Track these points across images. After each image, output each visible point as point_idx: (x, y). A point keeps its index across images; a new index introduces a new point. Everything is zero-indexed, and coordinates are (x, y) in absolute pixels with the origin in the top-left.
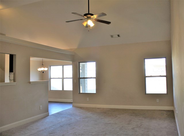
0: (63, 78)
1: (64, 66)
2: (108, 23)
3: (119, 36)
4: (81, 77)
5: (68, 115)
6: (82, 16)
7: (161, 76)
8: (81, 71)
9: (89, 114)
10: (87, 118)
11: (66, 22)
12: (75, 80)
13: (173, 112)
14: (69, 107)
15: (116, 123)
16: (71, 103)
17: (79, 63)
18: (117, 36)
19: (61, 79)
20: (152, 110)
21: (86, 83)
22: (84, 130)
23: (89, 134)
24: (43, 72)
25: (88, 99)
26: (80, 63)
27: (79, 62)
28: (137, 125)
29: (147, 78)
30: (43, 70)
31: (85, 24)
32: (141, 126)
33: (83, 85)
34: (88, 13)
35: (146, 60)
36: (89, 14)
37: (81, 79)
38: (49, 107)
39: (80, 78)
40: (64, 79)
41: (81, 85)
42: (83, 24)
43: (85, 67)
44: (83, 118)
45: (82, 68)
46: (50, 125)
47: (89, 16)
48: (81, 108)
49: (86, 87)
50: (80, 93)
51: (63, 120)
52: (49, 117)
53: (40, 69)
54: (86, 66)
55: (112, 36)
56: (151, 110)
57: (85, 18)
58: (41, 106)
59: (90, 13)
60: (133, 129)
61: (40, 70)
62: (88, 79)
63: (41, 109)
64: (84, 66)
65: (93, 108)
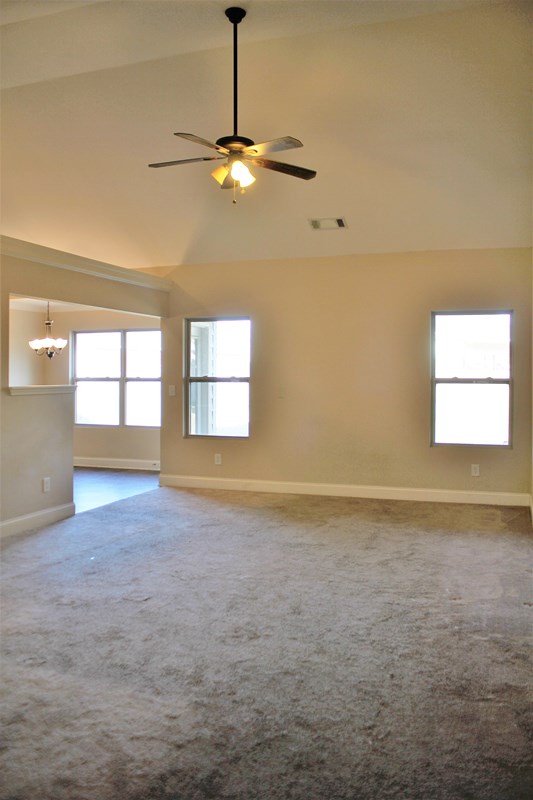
0: (123, 381)
1: (128, 334)
2: (307, 174)
3: (340, 223)
4: (192, 375)
5: (146, 514)
6: (209, 145)
7: (490, 381)
8: (193, 357)
9: (223, 513)
10: (215, 525)
11: (150, 166)
12: (172, 388)
13: (530, 512)
14: (149, 487)
15: (323, 545)
16: (155, 473)
17: (189, 321)
18: (336, 225)
19: (118, 383)
20: (455, 504)
21: (210, 401)
22: (209, 563)
23: (229, 577)
24: (52, 353)
25: (218, 459)
26: (192, 323)
27: (189, 317)
28: (398, 552)
29: (439, 387)
30: (50, 346)
31: (220, 176)
32: (412, 554)
33: (199, 406)
34: (232, 134)
35: (438, 318)
36: (235, 138)
37: (193, 384)
38: (75, 484)
39: (189, 380)
40: (129, 384)
41: (192, 407)
42: (213, 175)
43: (210, 337)
44: (203, 526)
45: (196, 341)
46: (85, 548)
47: (237, 145)
48: (191, 490)
49: (210, 413)
50: (188, 436)
51: (127, 532)
52: (74, 519)
53: (38, 344)
54: (211, 333)
55: (315, 225)
56: (449, 504)
57: (223, 154)
58: (47, 479)
59: (239, 135)
60: (384, 563)
61: (39, 348)
62: (218, 384)
63: (45, 490)
64: (203, 332)
65: (236, 493)
